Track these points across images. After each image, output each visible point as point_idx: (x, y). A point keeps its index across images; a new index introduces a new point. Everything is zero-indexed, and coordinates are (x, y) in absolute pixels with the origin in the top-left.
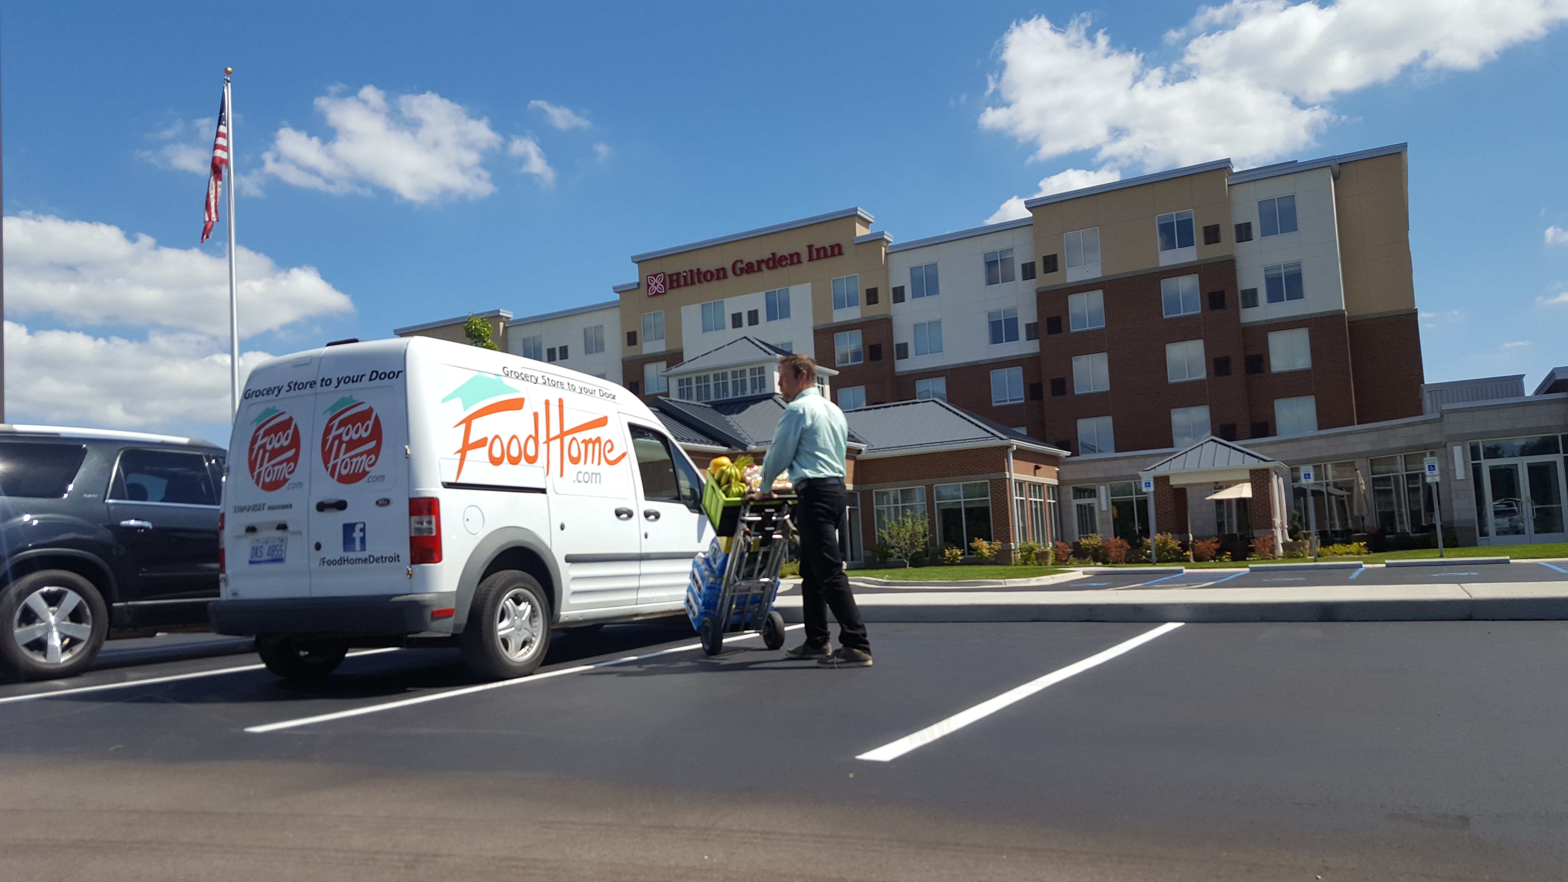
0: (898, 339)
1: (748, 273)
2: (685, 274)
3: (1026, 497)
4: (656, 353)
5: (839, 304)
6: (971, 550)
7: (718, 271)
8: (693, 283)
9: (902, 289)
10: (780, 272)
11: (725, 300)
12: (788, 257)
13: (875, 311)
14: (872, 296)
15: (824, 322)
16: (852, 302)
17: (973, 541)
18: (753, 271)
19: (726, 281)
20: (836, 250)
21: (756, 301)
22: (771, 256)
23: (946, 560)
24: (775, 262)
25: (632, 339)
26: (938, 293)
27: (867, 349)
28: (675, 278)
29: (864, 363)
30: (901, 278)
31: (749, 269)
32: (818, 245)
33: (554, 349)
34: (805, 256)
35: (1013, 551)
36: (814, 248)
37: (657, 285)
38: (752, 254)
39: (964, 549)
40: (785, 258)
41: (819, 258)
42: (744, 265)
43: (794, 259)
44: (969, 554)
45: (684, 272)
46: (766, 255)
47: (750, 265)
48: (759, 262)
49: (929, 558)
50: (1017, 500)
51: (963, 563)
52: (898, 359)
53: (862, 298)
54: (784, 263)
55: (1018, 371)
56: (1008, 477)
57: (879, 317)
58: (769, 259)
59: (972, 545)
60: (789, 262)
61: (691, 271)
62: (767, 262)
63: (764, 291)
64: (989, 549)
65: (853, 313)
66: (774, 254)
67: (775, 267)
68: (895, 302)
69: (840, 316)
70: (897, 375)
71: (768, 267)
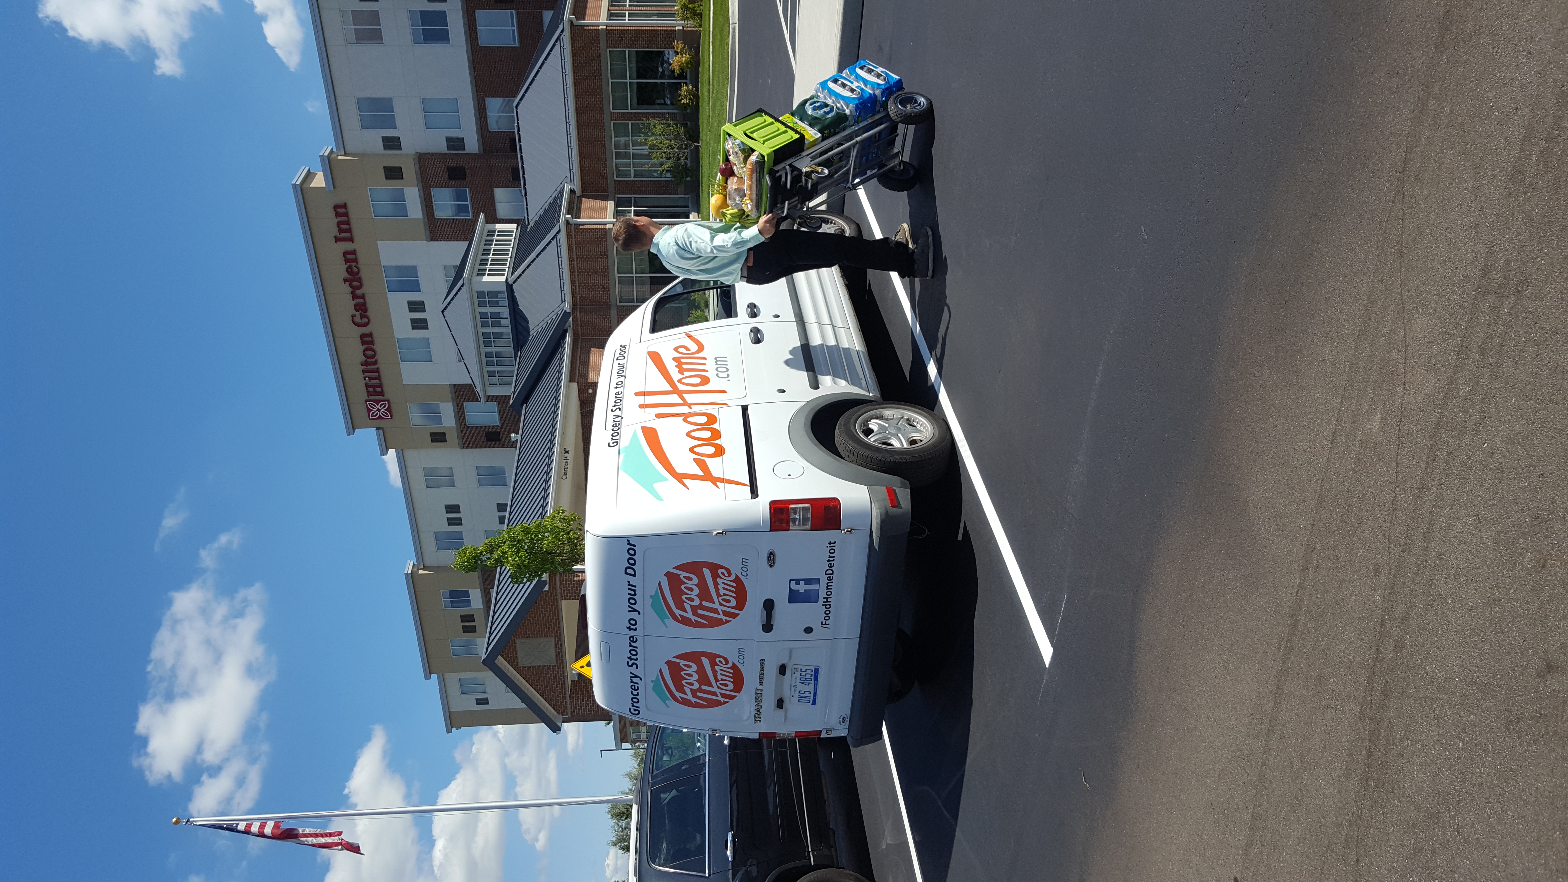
0: (442, 147)
1: (366, 310)
2: (367, 379)
3: (625, 10)
4: (455, 412)
5: (402, 210)
6: (682, 76)
7: (363, 343)
8: (377, 370)
9: (385, 139)
10: (364, 274)
11: (396, 336)
12: (348, 264)
13: (410, 171)
14: (393, 173)
15: (422, 229)
16: (400, 197)
17: (673, 72)
18: (364, 304)
19: (375, 335)
20: (341, 211)
21: (398, 302)
22: (348, 284)
23: (692, 103)
24: (354, 279)
25: (438, 438)
26: (391, 99)
27: (453, 182)
28: (371, 390)
29: (468, 187)
30: (373, 140)
31: (361, 308)
32: (335, 231)
33: (448, 519)
34: (347, 246)
35: (685, 29)
36: (338, 235)
37: (379, 409)
38: (345, 304)
39: (681, 83)
40: (349, 267)
41: (349, 231)
42: (358, 314)
43: (350, 257)
44: (686, 78)
45: (365, 380)
46: (346, 288)
47: (357, 307)
48: (354, 296)
49: (688, 123)
50: (629, 20)
51: (696, 85)
52: (464, 149)
53: (395, 184)
54: (355, 270)
55: (480, 14)
56: (604, 27)
57: (417, 166)
58: (351, 286)
59: (677, 72)
60: (354, 264)
61: (364, 372)
62: (354, 289)
63: (386, 294)
64: (682, 55)
65: (412, 195)
66: (345, 280)
67: (360, 280)
68: (401, 149)
69: (415, 211)
70: (482, 152)
71: (360, 287)
